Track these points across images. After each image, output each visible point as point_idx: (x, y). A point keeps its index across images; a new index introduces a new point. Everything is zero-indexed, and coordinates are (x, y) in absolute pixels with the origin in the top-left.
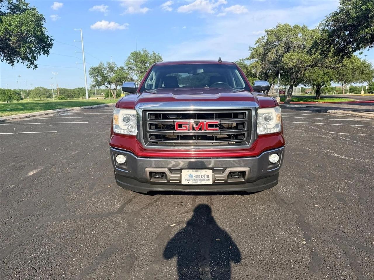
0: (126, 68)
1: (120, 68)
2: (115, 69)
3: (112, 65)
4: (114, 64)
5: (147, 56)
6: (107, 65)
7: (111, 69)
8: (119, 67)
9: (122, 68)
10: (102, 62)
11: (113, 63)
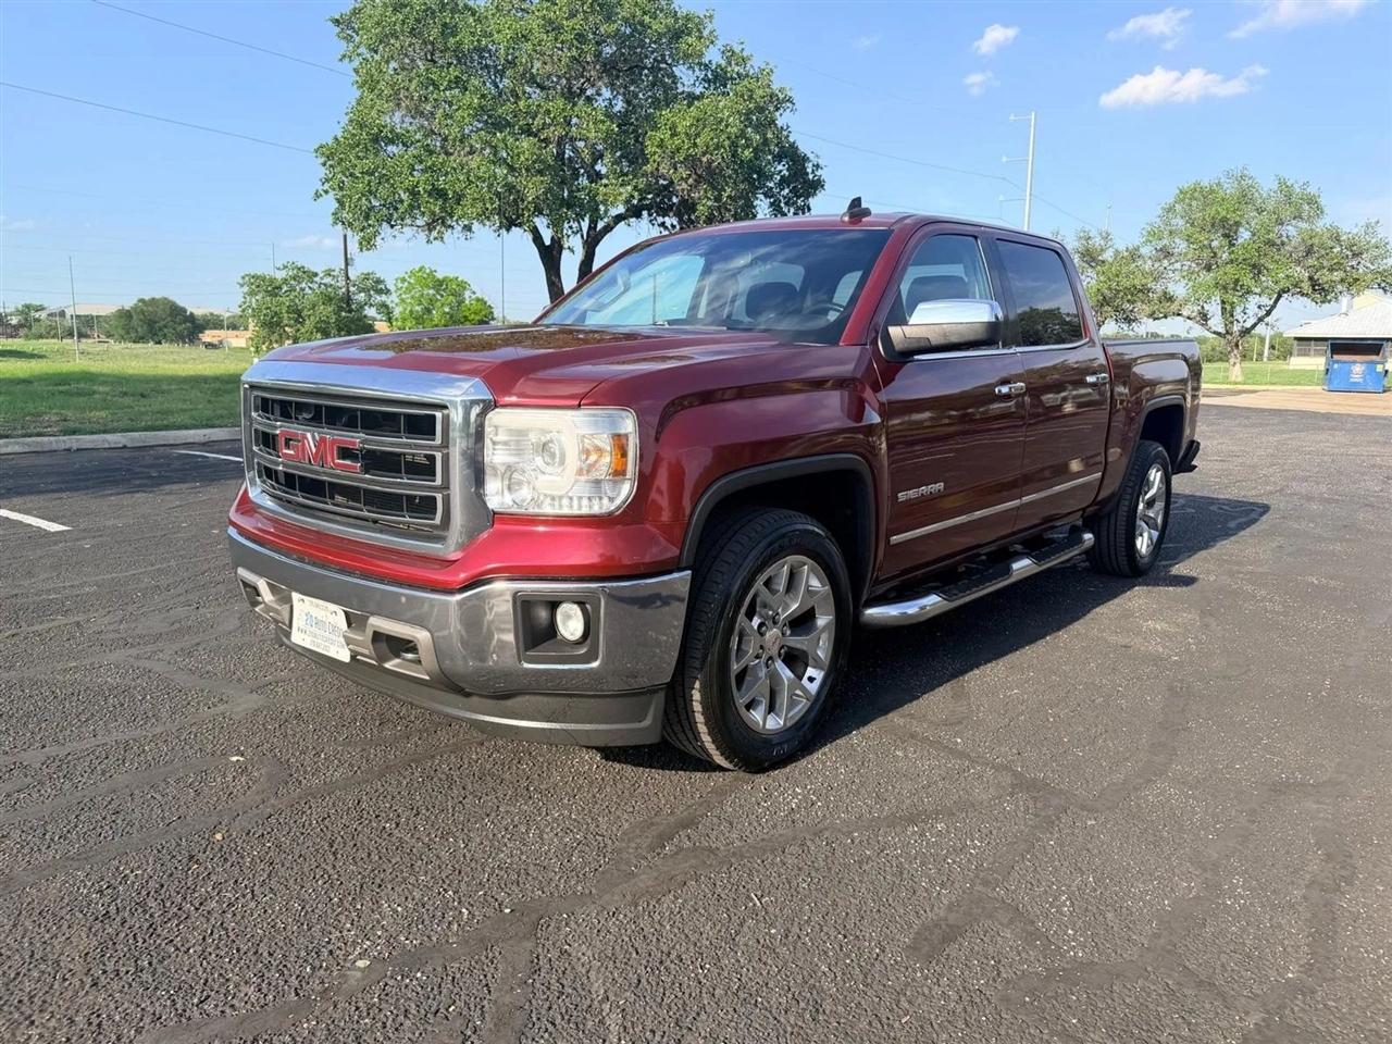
0: (1146, 251)
1: (1126, 254)
2: (1108, 256)
3: (1097, 242)
4: (1106, 237)
5: (1245, 197)
6: (1076, 243)
7: (1090, 257)
8: (1122, 248)
9: (1134, 255)
10: (1058, 233)
11: (1101, 234)
